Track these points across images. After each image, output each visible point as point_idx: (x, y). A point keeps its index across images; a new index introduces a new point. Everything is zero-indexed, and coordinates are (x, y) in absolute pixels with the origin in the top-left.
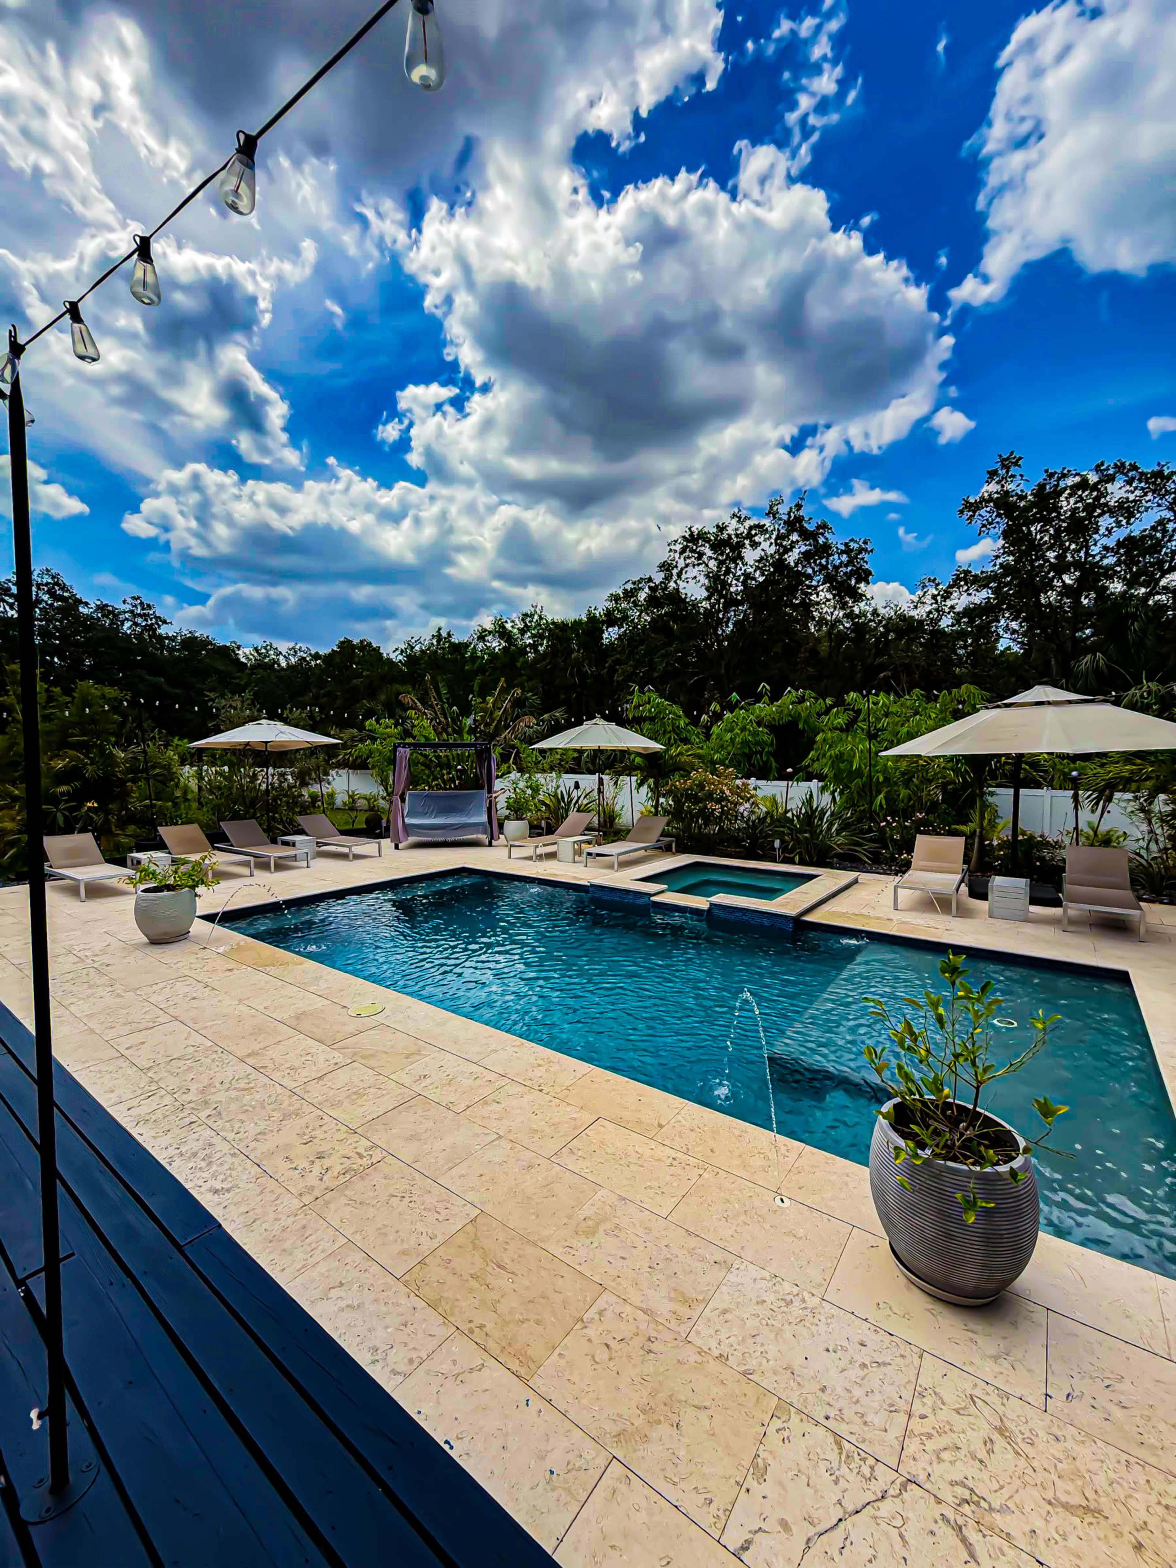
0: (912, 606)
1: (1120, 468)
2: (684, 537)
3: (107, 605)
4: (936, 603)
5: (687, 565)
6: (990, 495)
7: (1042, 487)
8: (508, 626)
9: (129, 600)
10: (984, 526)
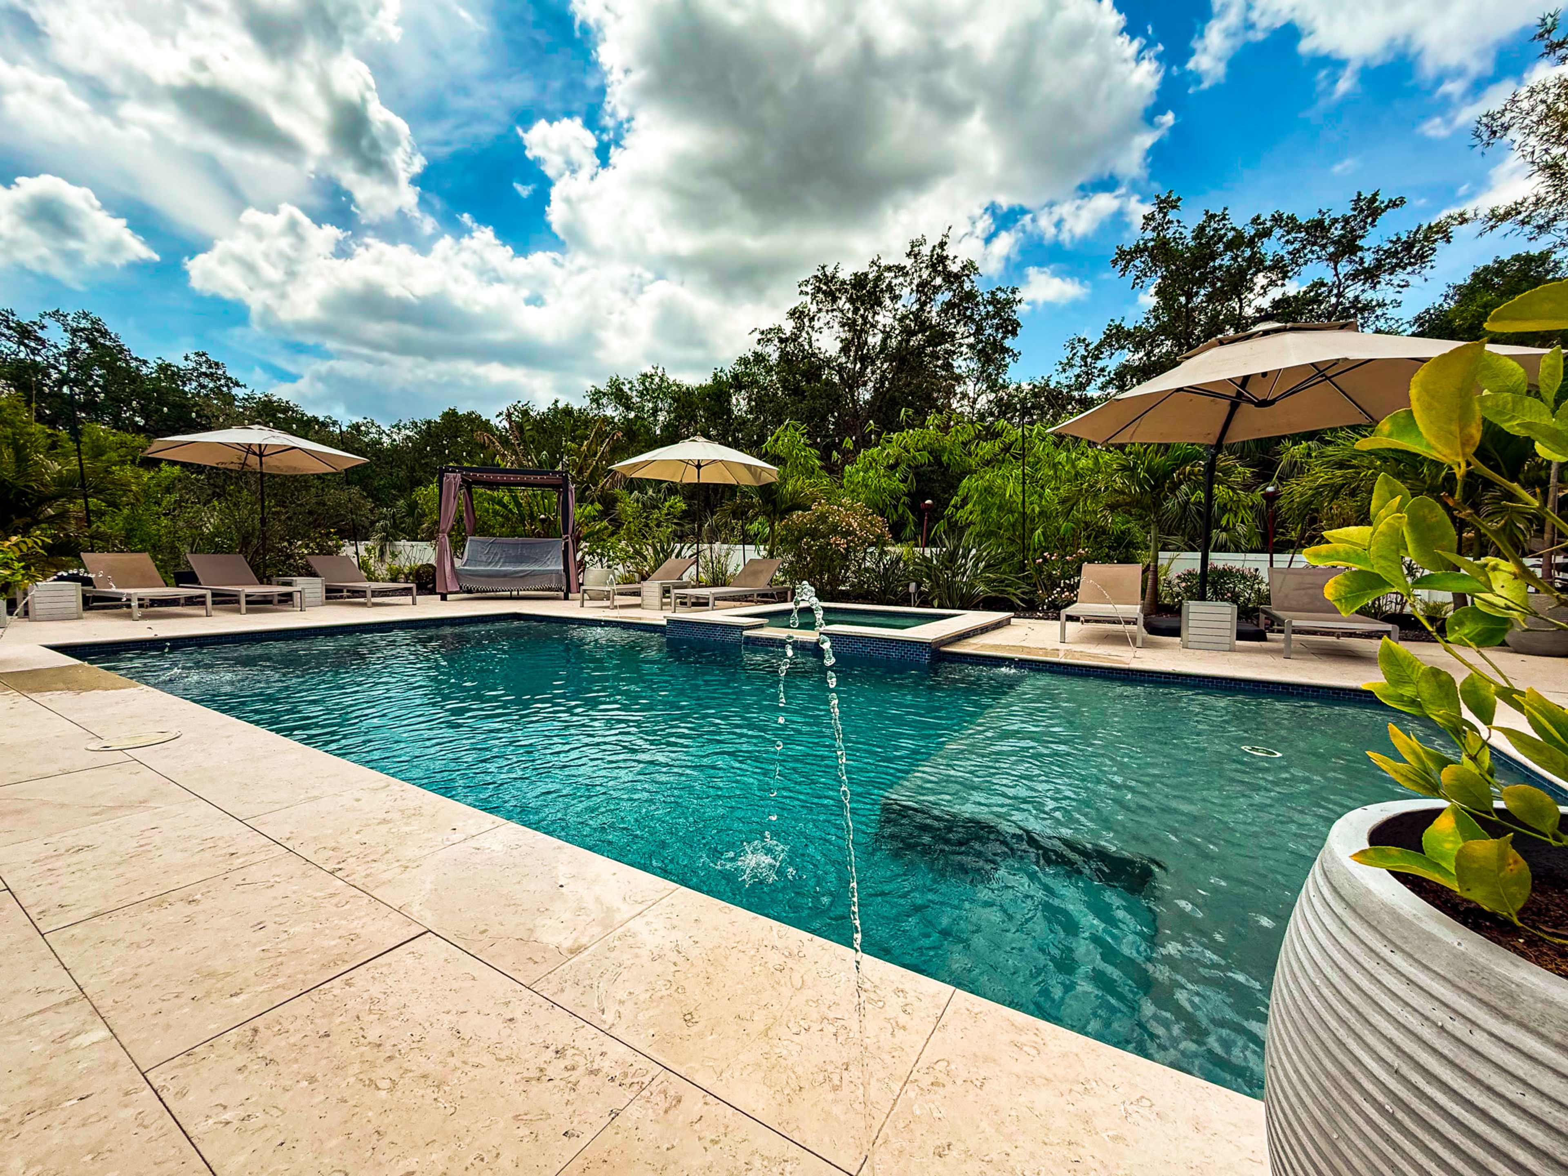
0: (1060, 368)
1: (1277, 219)
2: (816, 277)
3: (170, 365)
4: (1086, 365)
5: (820, 310)
6: (1145, 244)
7: (1201, 229)
8: (626, 388)
9: (192, 356)
10: (1138, 277)
